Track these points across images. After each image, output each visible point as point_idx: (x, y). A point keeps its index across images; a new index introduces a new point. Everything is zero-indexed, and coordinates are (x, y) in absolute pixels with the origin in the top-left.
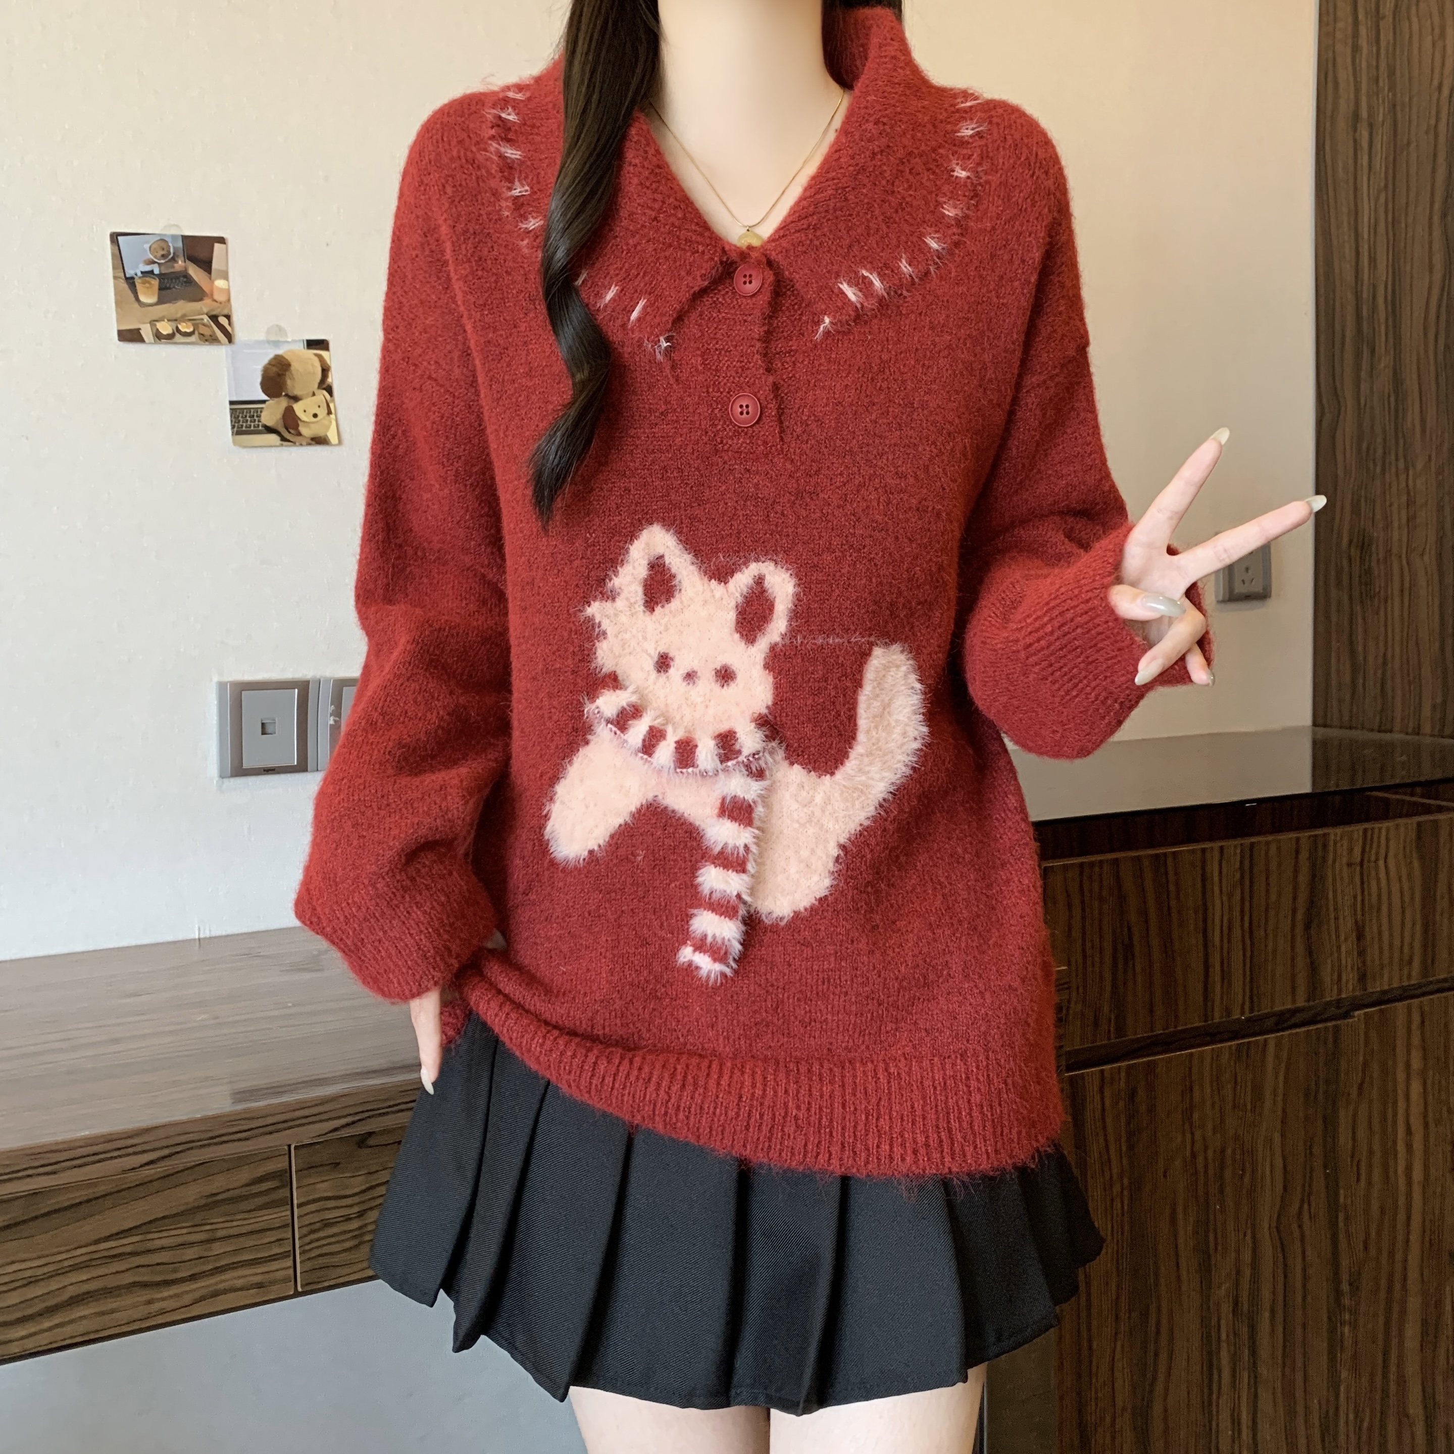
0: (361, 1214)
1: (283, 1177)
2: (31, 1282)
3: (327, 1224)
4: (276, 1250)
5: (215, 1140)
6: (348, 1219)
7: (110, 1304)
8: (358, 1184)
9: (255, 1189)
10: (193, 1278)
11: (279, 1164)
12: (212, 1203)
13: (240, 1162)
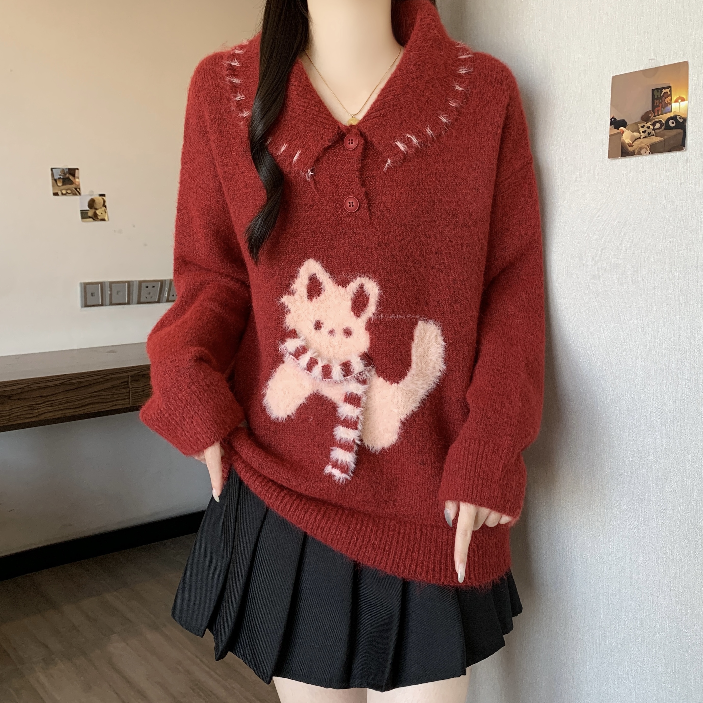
0: (143, 391)
1: (127, 382)
2: (80, 400)
3: (136, 393)
4: (127, 397)
5: (113, 374)
6: (140, 392)
7: (93, 406)
8: (142, 385)
9: (123, 384)
10: (109, 402)
11: (126, 380)
12: (113, 387)
13: (118, 378)
